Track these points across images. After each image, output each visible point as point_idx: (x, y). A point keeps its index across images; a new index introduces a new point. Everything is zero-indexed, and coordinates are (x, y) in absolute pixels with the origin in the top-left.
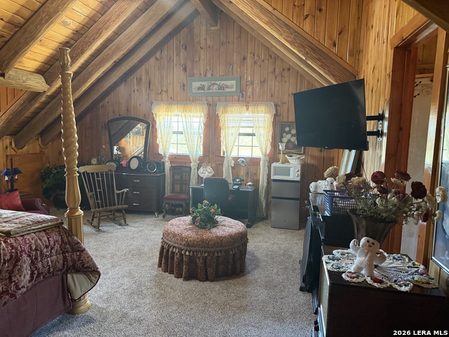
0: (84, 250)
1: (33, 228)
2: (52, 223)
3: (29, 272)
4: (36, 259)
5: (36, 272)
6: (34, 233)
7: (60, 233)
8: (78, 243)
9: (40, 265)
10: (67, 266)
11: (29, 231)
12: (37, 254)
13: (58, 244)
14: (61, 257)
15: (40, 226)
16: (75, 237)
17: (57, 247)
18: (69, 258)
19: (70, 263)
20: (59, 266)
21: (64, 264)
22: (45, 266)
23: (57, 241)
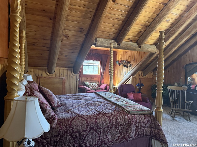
0: (161, 130)
1: (139, 112)
2: (148, 112)
3: (135, 132)
4: (138, 127)
5: (137, 133)
6: (139, 114)
7: (151, 118)
8: (159, 125)
9: (139, 130)
10: (152, 135)
11: (137, 113)
12: (139, 125)
13: (149, 123)
14: (150, 129)
15: (142, 112)
16: (158, 122)
17: (148, 124)
18: (153, 131)
19: (154, 134)
20: (148, 133)
21: (151, 133)
22: (142, 131)
23: (149, 121)
